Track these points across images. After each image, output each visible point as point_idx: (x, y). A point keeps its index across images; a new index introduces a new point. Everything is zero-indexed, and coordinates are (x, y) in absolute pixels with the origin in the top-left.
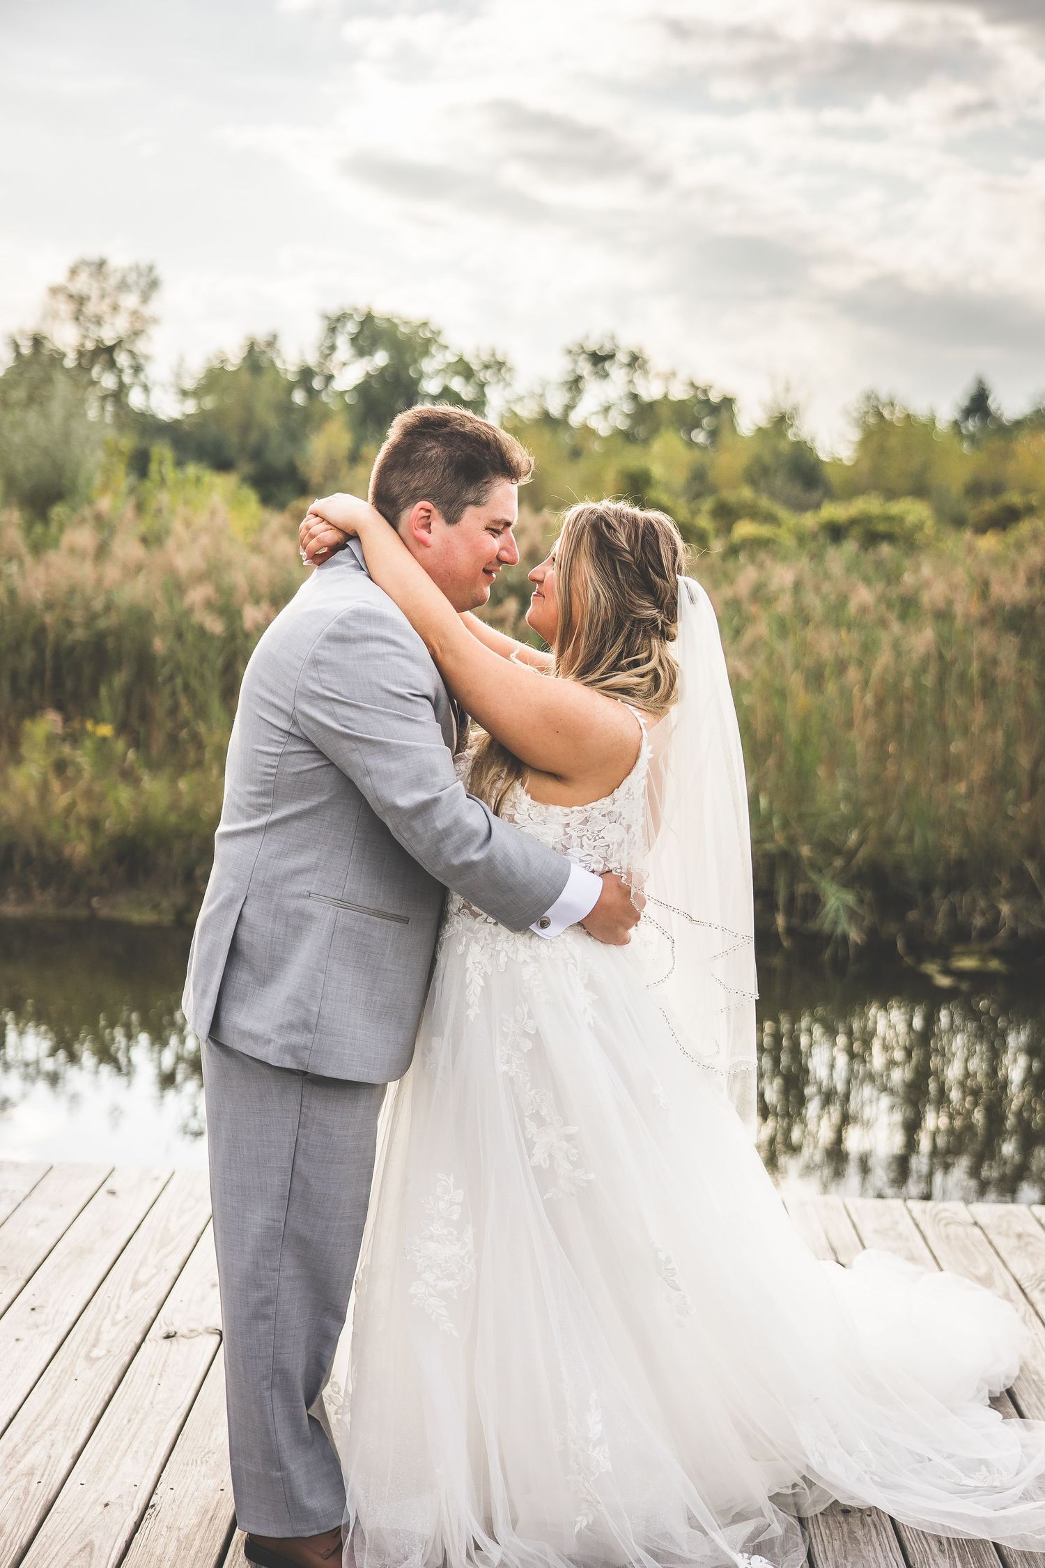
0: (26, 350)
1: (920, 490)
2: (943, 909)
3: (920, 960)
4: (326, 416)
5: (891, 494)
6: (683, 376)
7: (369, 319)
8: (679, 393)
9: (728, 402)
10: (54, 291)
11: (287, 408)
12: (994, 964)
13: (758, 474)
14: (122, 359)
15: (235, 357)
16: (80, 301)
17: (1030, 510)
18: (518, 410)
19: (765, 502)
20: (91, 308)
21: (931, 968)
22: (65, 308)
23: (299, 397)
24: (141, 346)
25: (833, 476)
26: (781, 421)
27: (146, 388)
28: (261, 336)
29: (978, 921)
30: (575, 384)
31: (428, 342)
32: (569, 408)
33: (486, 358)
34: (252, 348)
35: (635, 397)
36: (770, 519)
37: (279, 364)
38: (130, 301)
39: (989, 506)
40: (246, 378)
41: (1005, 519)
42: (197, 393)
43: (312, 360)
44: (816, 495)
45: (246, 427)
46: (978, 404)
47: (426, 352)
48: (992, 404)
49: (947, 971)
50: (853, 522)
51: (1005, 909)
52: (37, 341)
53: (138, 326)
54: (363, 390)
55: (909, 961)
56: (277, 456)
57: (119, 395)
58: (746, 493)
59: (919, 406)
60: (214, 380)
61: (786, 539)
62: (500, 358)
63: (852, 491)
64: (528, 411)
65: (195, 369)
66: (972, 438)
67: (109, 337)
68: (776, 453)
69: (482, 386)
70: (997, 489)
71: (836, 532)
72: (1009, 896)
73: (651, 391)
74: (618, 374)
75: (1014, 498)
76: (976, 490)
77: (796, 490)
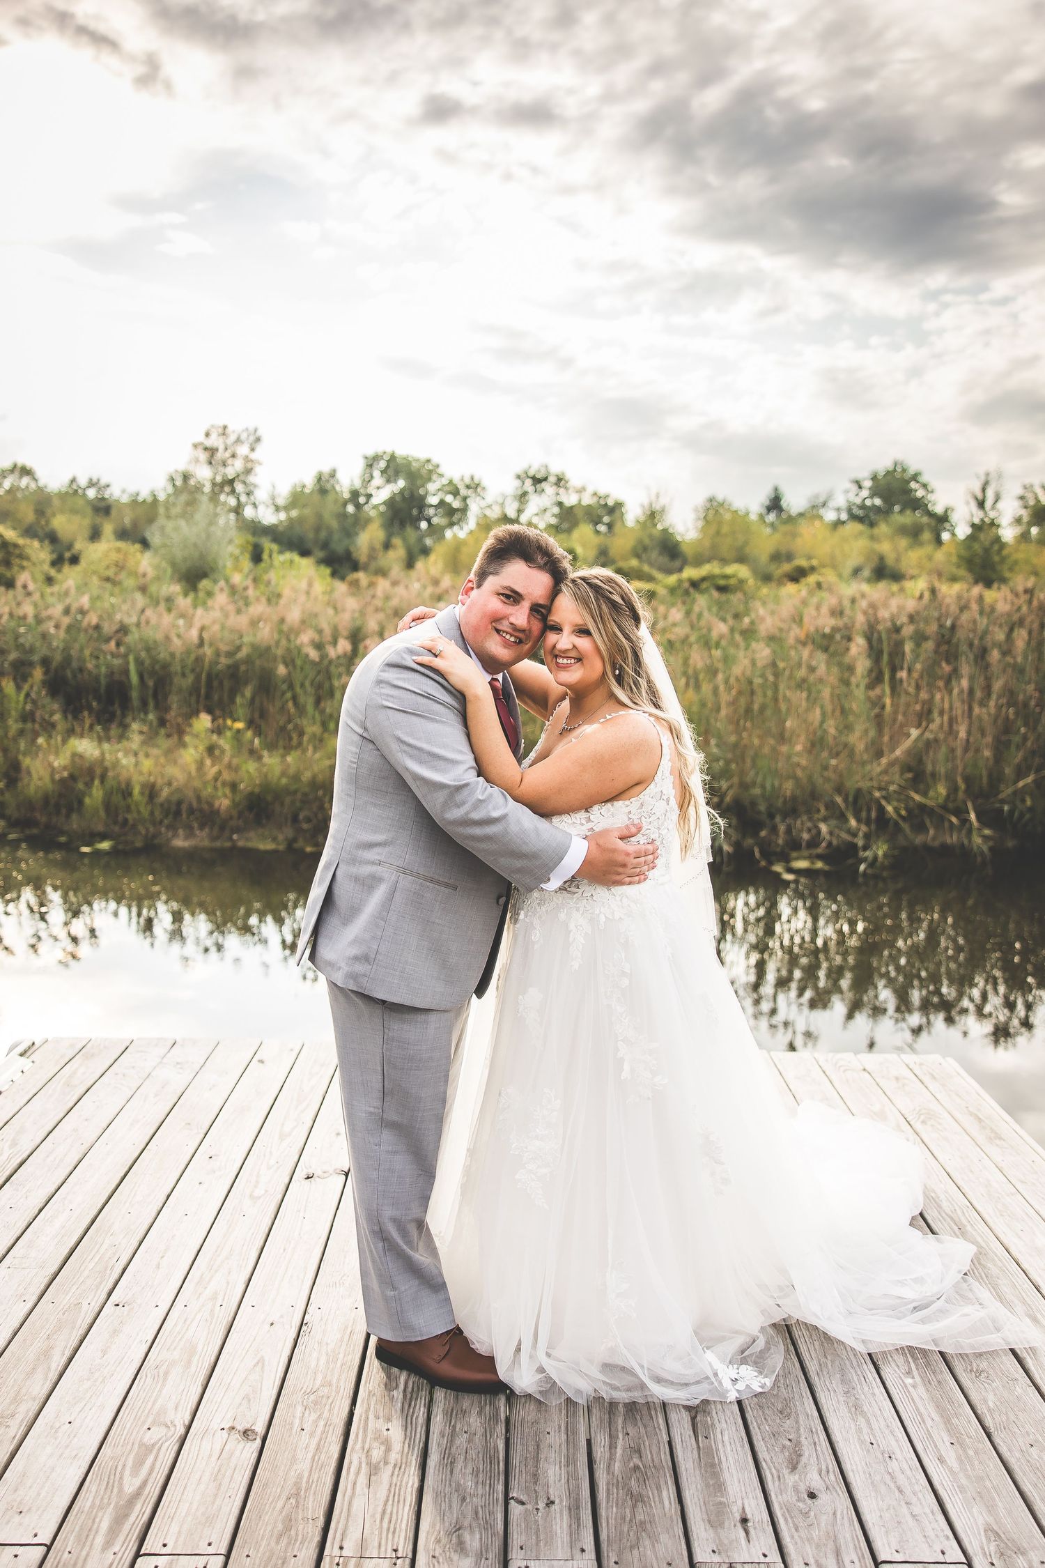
0: (179, 483)
1: (741, 559)
2: (782, 828)
3: (771, 863)
4: (368, 520)
5: (724, 561)
6: (590, 490)
7: (393, 457)
8: (587, 500)
9: (619, 505)
10: (195, 446)
11: (343, 516)
12: (819, 865)
13: (639, 551)
14: (239, 487)
15: (309, 481)
16: (212, 451)
17: (813, 569)
18: (488, 512)
19: (646, 568)
20: (220, 455)
21: (778, 868)
22: (203, 456)
23: (350, 509)
24: (251, 479)
25: (687, 550)
26: (653, 516)
27: (255, 505)
28: (326, 469)
29: (806, 836)
30: (522, 497)
31: (430, 472)
32: (520, 511)
33: (467, 481)
34: (319, 478)
35: (560, 504)
36: (650, 579)
37: (338, 488)
38: (243, 450)
39: (787, 567)
40: (316, 497)
41: (797, 575)
42: (287, 508)
43: (357, 484)
44: (677, 563)
45: (318, 530)
46: (775, 504)
47: (429, 480)
48: (784, 504)
49: (790, 870)
50: (704, 579)
51: (824, 828)
52: (186, 477)
53: (249, 465)
54: (390, 503)
55: (763, 863)
56: (339, 548)
57: (238, 510)
58: (634, 563)
59: (739, 503)
60: (297, 498)
61: (661, 591)
62: (476, 481)
63: (699, 561)
64: (494, 513)
65: (284, 492)
66: (772, 525)
67: (230, 472)
68: (651, 536)
69: (465, 499)
70: (789, 557)
71: (695, 584)
72: (825, 820)
73: (570, 500)
74: (549, 489)
75: (803, 563)
76: (776, 557)
77: (664, 560)
